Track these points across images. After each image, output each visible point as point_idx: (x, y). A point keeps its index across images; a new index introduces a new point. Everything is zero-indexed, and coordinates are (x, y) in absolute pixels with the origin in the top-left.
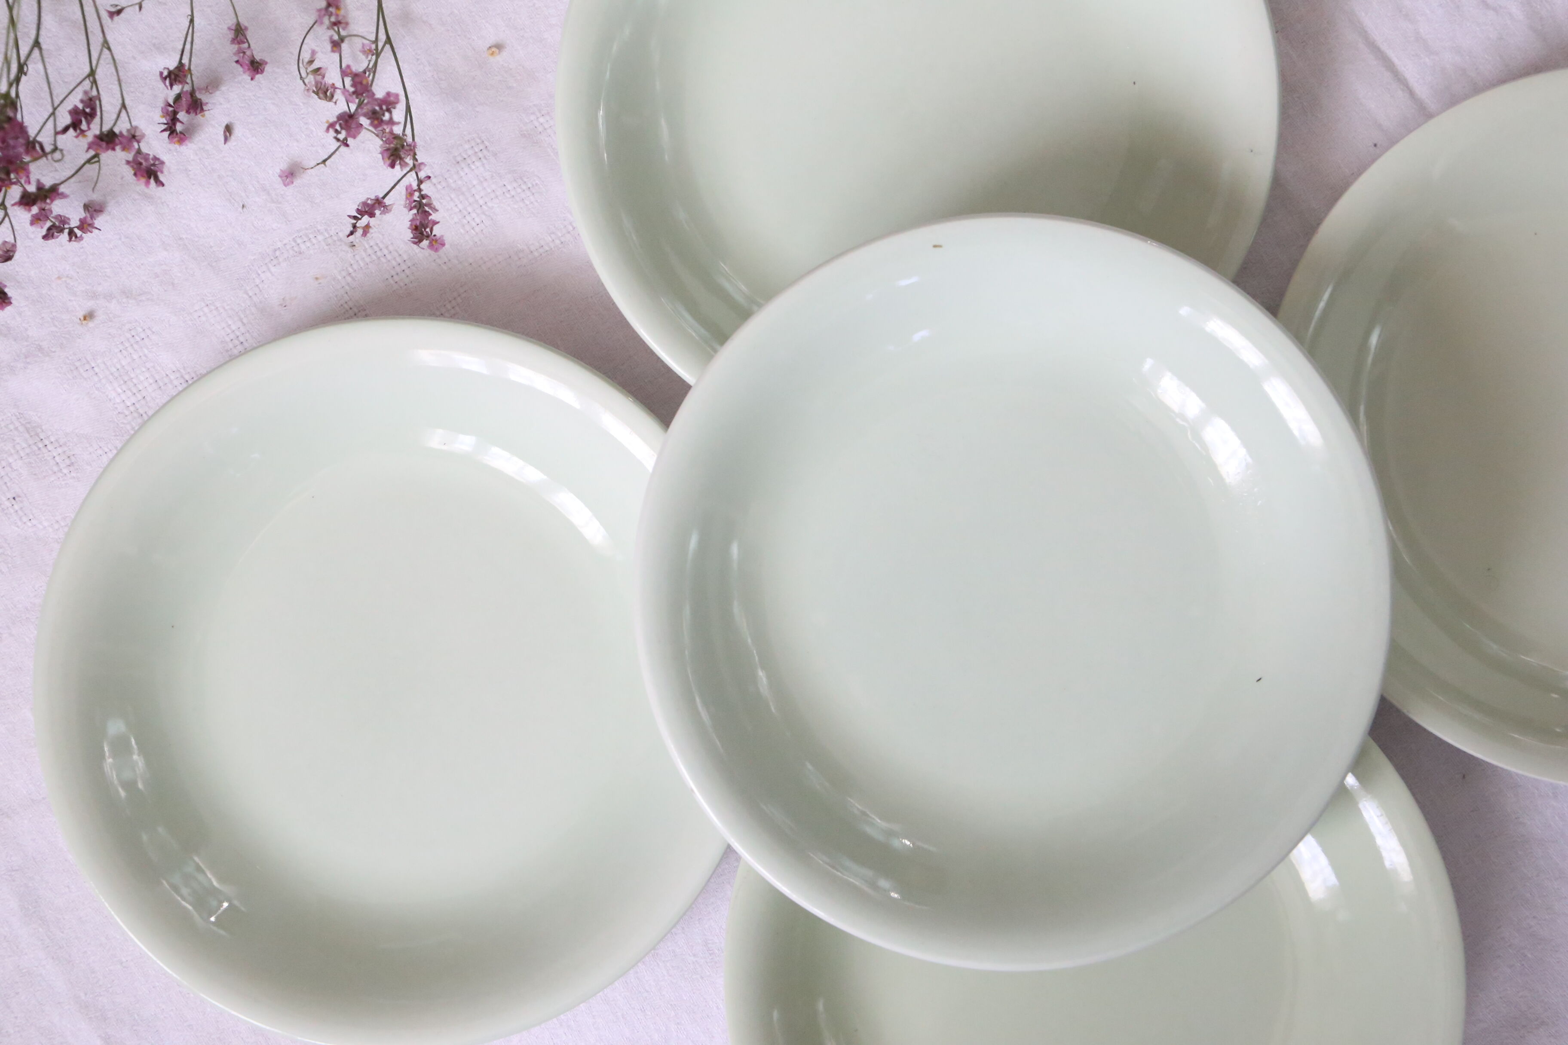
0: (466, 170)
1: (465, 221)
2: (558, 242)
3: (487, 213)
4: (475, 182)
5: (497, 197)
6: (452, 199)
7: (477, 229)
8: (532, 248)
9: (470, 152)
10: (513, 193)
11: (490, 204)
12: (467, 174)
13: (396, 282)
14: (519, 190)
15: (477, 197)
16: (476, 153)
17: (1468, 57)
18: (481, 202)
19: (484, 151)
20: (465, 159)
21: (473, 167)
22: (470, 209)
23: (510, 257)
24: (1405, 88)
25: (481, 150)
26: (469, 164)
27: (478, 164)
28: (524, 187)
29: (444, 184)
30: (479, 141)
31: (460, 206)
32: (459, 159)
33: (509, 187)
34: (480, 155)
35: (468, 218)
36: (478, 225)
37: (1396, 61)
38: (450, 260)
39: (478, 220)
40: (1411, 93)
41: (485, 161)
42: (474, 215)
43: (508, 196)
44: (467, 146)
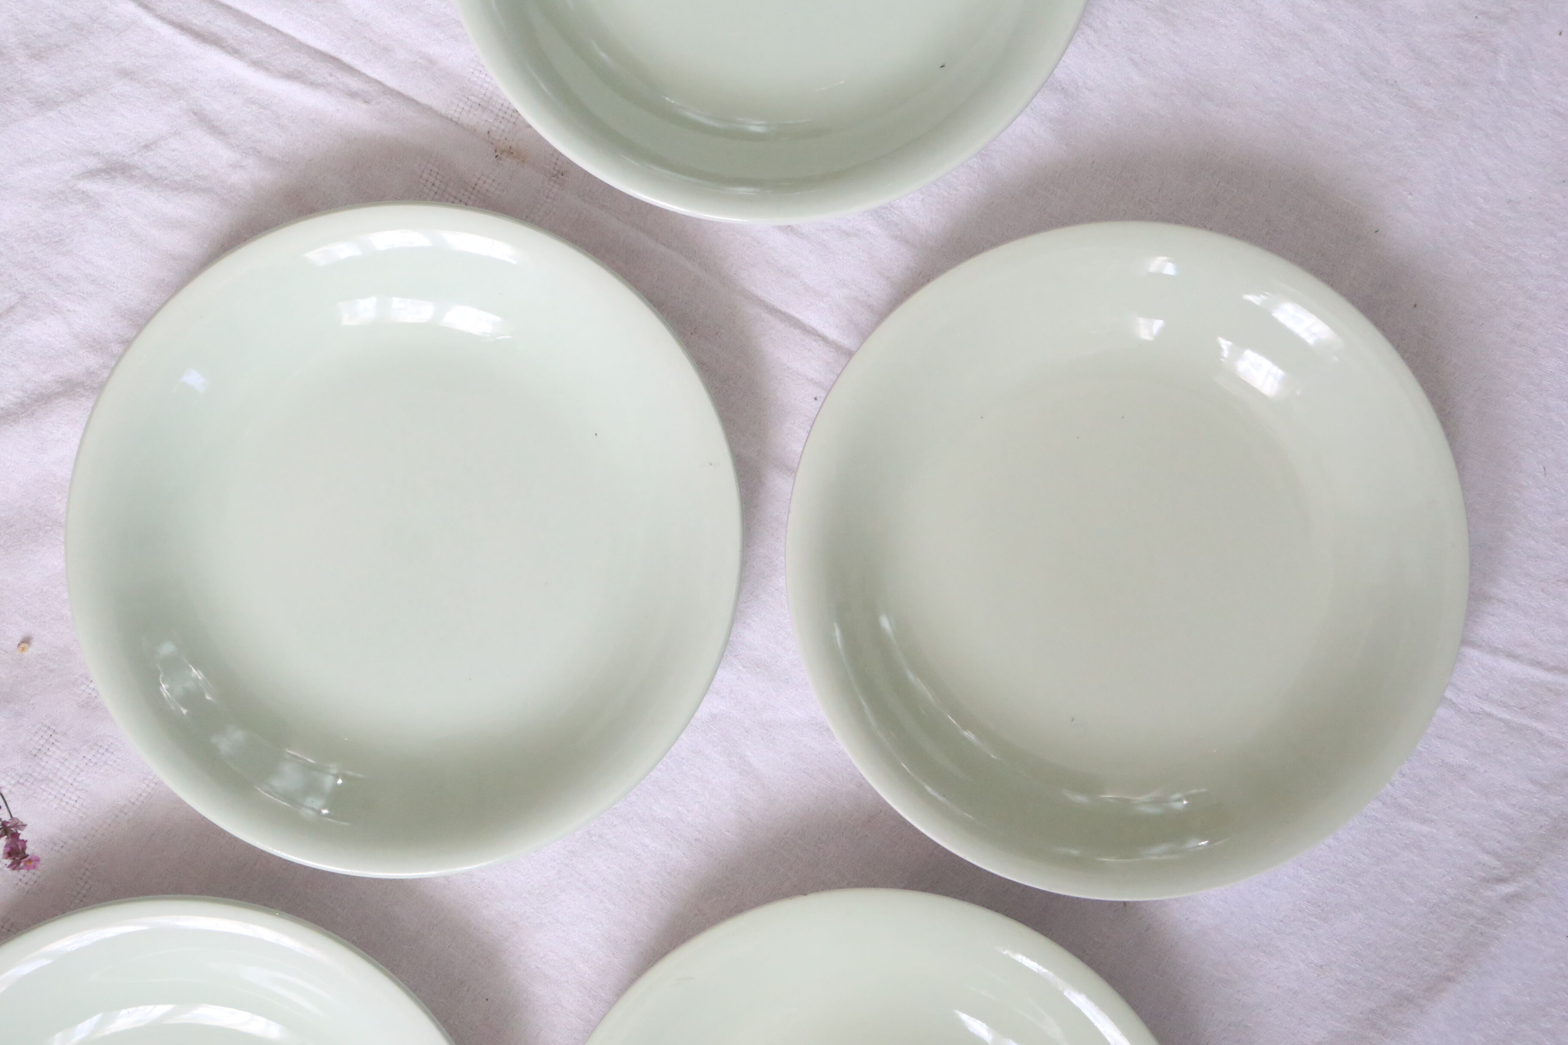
0: (45, 759)
1: (64, 804)
2: (152, 785)
3: (80, 788)
4: (58, 766)
5: (82, 771)
6: (44, 790)
7: (77, 805)
8: (133, 800)
9: (42, 742)
10: (94, 760)
11: (79, 779)
12: (47, 762)
13: (26, 883)
14: (99, 756)
15: (65, 778)
16: (47, 740)
17: (853, 286)
18: (70, 781)
19: (54, 736)
20: (40, 750)
21: (50, 753)
22: (63, 791)
23: (117, 816)
24: (817, 337)
25: (51, 735)
26: (45, 753)
27: (53, 749)
28: (101, 751)
29: (31, 780)
30: (45, 729)
31: (54, 793)
32: (34, 752)
33: (89, 757)
34: (52, 740)
35: (66, 799)
36: (76, 801)
37: (797, 315)
38: (65, 843)
39: (74, 798)
40: (824, 339)
41: (58, 744)
42: (69, 795)
43: (92, 765)
44: (36, 738)
